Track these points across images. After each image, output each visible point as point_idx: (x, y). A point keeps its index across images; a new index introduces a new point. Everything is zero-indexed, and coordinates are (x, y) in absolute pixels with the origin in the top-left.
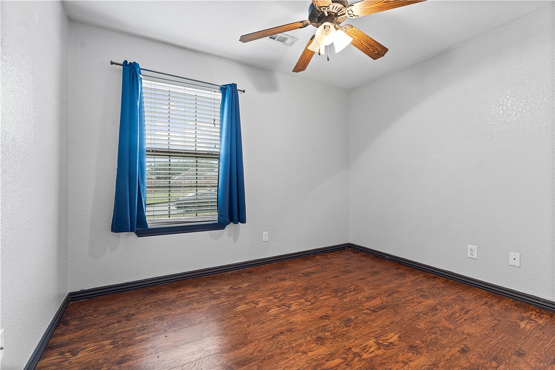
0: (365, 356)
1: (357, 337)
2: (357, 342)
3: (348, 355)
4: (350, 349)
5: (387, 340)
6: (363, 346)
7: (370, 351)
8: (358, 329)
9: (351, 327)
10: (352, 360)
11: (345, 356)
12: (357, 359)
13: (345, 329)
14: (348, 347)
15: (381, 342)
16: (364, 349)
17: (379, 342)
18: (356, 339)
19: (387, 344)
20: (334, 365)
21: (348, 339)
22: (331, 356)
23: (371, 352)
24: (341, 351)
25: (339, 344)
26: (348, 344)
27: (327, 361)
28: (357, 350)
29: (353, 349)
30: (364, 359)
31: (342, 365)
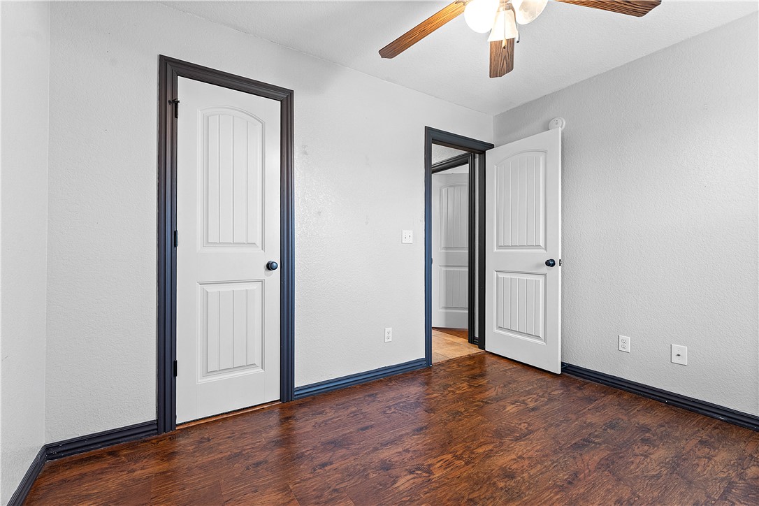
0: (449, 457)
1: (457, 482)
2: (458, 473)
3: (469, 457)
4: (467, 464)
5: (414, 478)
6: (451, 468)
7: (442, 462)
8: (455, 496)
9: (465, 500)
10: (464, 451)
11: (473, 456)
12: (458, 453)
13: (475, 495)
14: (470, 466)
15: (424, 474)
16: (448, 464)
17: (427, 475)
18: (458, 478)
19: (417, 472)
20: (483, 447)
21: (469, 477)
22: (488, 455)
23: (441, 460)
24: (477, 461)
25: (482, 470)
26: (470, 470)
27: (491, 450)
28: (458, 462)
29: (463, 463)
30: (451, 453)
31: (475, 447)
